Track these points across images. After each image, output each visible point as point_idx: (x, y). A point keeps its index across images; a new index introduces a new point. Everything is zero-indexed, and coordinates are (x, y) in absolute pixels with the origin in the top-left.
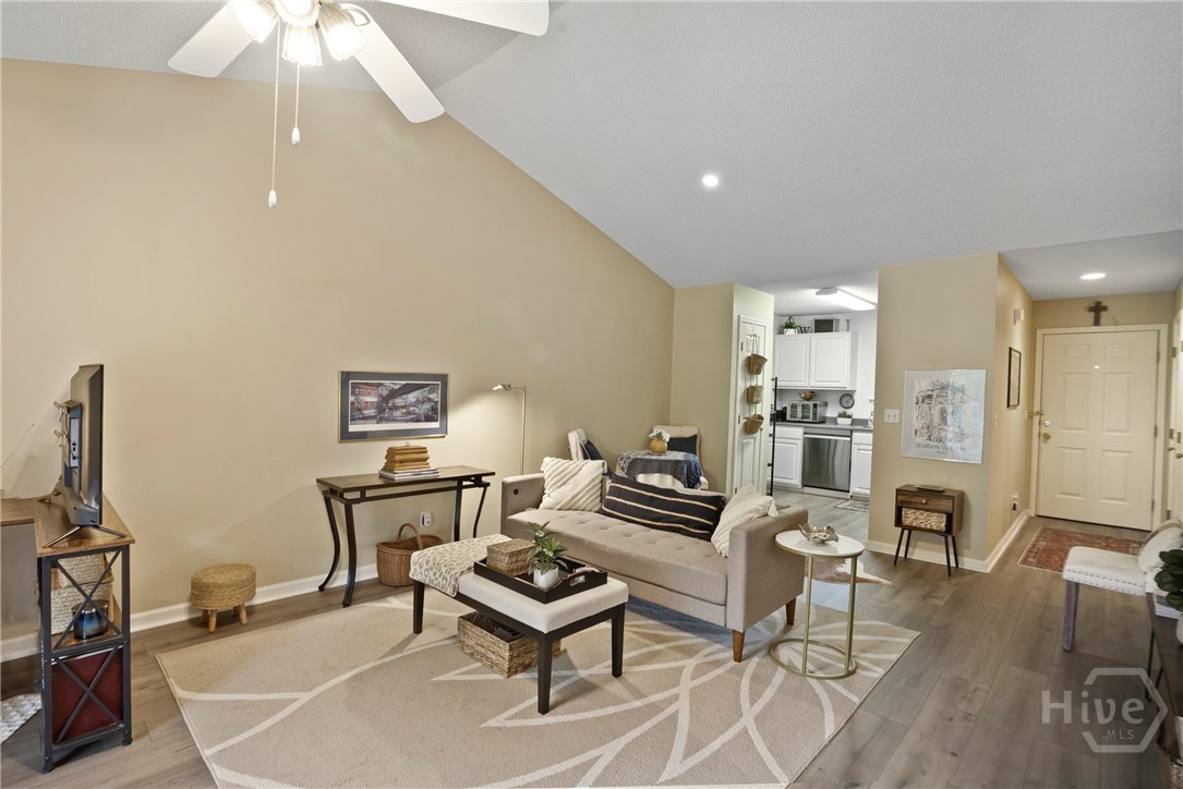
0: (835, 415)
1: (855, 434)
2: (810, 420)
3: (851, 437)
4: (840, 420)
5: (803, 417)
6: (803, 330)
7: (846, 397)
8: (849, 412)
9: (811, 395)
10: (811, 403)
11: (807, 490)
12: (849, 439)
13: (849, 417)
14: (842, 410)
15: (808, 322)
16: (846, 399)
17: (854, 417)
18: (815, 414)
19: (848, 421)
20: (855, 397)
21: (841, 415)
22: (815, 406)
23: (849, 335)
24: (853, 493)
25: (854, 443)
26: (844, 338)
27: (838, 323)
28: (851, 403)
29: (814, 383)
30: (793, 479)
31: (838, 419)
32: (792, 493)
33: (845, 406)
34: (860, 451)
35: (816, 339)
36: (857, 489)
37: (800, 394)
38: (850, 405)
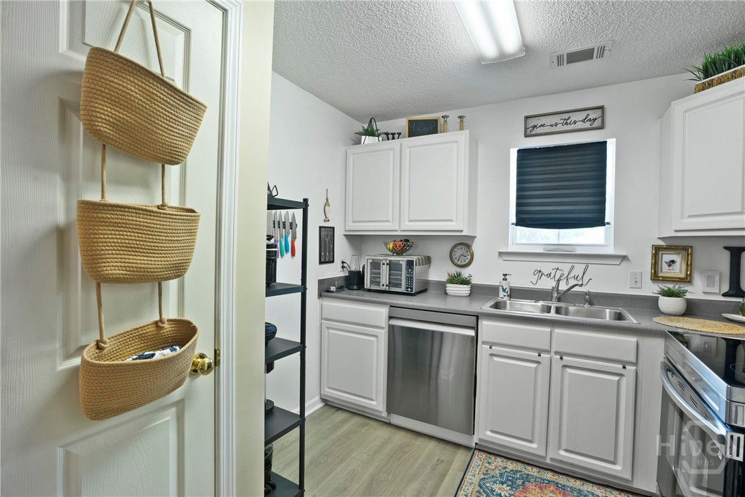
0: (444, 278)
1: (484, 324)
2: (403, 289)
3: (476, 329)
4: (452, 289)
5: (390, 284)
6: (390, 136)
7: (462, 247)
8: (465, 273)
9: (404, 244)
10: (402, 260)
11: (397, 420)
12: (472, 333)
13: (465, 282)
14: (454, 270)
15: (402, 124)
16: (459, 252)
17: (474, 281)
18: (410, 279)
19: (464, 290)
20: (476, 247)
21: (457, 280)
22: (410, 264)
23: (463, 137)
24: (480, 440)
25: (484, 343)
26: (457, 142)
27: (445, 121)
28: (469, 257)
29: (407, 223)
30: (372, 400)
31: (448, 285)
32: (372, 422)
33: (459, 263)
34: (496, 359)
35: (410, 147)
36: (489, 433)
37: (386, 244)
38: (467, 261)
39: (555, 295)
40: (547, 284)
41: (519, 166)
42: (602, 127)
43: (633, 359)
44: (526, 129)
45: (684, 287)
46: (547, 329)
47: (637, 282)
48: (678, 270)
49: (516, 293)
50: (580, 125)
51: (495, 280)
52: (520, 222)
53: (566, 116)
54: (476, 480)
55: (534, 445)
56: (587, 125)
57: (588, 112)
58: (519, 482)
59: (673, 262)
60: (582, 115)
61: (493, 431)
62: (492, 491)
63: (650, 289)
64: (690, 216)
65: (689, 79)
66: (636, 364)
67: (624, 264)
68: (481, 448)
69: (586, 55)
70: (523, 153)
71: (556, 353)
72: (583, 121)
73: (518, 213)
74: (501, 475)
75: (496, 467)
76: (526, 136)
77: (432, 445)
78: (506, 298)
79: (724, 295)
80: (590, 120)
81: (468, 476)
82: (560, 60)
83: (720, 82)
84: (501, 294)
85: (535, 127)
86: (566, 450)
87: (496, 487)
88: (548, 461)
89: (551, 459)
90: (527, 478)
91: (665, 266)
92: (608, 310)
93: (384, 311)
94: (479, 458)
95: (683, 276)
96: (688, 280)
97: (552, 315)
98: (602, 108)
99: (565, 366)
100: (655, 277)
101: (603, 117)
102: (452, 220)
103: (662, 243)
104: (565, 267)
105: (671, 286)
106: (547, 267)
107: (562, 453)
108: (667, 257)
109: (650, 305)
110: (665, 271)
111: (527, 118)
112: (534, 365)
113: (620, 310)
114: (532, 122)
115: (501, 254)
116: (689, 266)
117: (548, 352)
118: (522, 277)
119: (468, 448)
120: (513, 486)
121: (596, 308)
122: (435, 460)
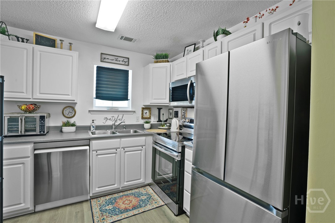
0: (60, 124)
1: (91, 143)
2: (38, 132)
3: (89, 145)
4: (65, 129)
5: (26, 131)
6: (20, 39)
7: (69, 108)
8: (72, 121)
9: (34, 107)
10: (37, 115)
11: (39, 208)
12: (87, 147)
13: (73, 125)
14: (65, 120)
15: (31, 35)
16: (68, 110)
17: (78, 124)
18: (42, 126)
19: (73, 129)
20: (77, 108)
21: (67, 124)
22: (43, 118)
23: (75, 54)
24: (93, 194)
25: (93, 151)
26: (72, 56)
27: (62, 43)
28: (74, 113)
29: (38, 95)
30: (21, 204)
31: (63, 127)
32: (20, 218)
33: (68, 116)
34: (99, 156)
35: (40, 51)
36: (97, 189)
37: (19, 107)
38: (73, 115)
39: (114, 127)
40: (110, 123)
41: (97, 74)
42: (128, 65)
43: (144, 144)
44: (101, 58)
45: (149, 120)
46: (119, 140)
47: (138, 120)
48: (148, 115)
49: (98, 128)
50: (121, 62)
51: (88, 123)
52: (97, 97)
53: (117, 58)
54: (98, 210)
55: (116, 185)
56: (124, 63)
57: (124, 58)
58: (114, 201)
59: (146, 112)
60: (121, 59)
61: (99, 188)
62: (106, 210)
63: (141, 122)
64: (154, 99)
65: (152, 58)
66: (145, 146)
67: (134, 114)
68: (92, 198)
69: (130, 40)
70: (99, 68)
71: (122, 148)
72: (122, 61)
73: (97, 93)
74: (106, 203)
75: (103, 201)
76: (101, 61)
77: (68, 208)
78: (94, 131)
79: (157, 122)
80: (124, 62)
81: (94, 210)
82: (122, 38)
83: (160, 62)
84: (92, 129)
85: (105, 58)
86: (127, 182)
87: (107, 208)
88: (121, 189)
89: (122, 188)
90: (115, 199)
91: (145, 114)
92: (132, 130)
93: (30, 147)
94: (94, 202)
95: (149, 117)
96: (150, 118)
97: (118, 134)
98: (128, 58)
99: (125, 152)
100: (143, 118)
101: (128, 61)
102: (69, 95)
103: (144, 107)
104: (116, 116)
105: (147, 120)
106: (109, 116)
107: (126, 183)
108: (145, 111)
109: (142, 127)
110: (145, 116)
111: (102, 54)
112: (114, 155)
113: (135, 130)
114: (104, 56)
115: (89, 111)
116: (150, 114)
117: (119, 148)
118: (100, 121)
119: (87, 201)
120: (112, 204)
121: (127, 130)
122: (74, 213)
